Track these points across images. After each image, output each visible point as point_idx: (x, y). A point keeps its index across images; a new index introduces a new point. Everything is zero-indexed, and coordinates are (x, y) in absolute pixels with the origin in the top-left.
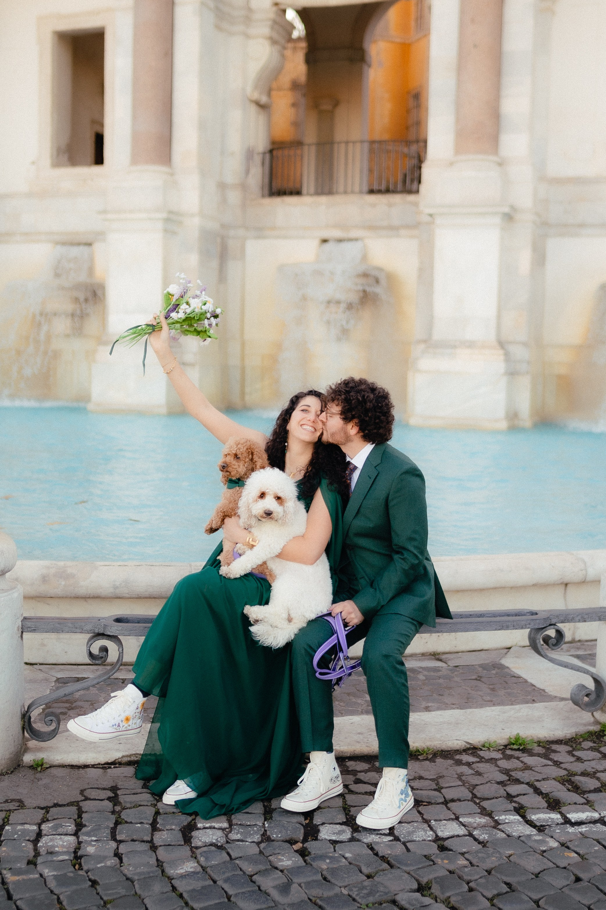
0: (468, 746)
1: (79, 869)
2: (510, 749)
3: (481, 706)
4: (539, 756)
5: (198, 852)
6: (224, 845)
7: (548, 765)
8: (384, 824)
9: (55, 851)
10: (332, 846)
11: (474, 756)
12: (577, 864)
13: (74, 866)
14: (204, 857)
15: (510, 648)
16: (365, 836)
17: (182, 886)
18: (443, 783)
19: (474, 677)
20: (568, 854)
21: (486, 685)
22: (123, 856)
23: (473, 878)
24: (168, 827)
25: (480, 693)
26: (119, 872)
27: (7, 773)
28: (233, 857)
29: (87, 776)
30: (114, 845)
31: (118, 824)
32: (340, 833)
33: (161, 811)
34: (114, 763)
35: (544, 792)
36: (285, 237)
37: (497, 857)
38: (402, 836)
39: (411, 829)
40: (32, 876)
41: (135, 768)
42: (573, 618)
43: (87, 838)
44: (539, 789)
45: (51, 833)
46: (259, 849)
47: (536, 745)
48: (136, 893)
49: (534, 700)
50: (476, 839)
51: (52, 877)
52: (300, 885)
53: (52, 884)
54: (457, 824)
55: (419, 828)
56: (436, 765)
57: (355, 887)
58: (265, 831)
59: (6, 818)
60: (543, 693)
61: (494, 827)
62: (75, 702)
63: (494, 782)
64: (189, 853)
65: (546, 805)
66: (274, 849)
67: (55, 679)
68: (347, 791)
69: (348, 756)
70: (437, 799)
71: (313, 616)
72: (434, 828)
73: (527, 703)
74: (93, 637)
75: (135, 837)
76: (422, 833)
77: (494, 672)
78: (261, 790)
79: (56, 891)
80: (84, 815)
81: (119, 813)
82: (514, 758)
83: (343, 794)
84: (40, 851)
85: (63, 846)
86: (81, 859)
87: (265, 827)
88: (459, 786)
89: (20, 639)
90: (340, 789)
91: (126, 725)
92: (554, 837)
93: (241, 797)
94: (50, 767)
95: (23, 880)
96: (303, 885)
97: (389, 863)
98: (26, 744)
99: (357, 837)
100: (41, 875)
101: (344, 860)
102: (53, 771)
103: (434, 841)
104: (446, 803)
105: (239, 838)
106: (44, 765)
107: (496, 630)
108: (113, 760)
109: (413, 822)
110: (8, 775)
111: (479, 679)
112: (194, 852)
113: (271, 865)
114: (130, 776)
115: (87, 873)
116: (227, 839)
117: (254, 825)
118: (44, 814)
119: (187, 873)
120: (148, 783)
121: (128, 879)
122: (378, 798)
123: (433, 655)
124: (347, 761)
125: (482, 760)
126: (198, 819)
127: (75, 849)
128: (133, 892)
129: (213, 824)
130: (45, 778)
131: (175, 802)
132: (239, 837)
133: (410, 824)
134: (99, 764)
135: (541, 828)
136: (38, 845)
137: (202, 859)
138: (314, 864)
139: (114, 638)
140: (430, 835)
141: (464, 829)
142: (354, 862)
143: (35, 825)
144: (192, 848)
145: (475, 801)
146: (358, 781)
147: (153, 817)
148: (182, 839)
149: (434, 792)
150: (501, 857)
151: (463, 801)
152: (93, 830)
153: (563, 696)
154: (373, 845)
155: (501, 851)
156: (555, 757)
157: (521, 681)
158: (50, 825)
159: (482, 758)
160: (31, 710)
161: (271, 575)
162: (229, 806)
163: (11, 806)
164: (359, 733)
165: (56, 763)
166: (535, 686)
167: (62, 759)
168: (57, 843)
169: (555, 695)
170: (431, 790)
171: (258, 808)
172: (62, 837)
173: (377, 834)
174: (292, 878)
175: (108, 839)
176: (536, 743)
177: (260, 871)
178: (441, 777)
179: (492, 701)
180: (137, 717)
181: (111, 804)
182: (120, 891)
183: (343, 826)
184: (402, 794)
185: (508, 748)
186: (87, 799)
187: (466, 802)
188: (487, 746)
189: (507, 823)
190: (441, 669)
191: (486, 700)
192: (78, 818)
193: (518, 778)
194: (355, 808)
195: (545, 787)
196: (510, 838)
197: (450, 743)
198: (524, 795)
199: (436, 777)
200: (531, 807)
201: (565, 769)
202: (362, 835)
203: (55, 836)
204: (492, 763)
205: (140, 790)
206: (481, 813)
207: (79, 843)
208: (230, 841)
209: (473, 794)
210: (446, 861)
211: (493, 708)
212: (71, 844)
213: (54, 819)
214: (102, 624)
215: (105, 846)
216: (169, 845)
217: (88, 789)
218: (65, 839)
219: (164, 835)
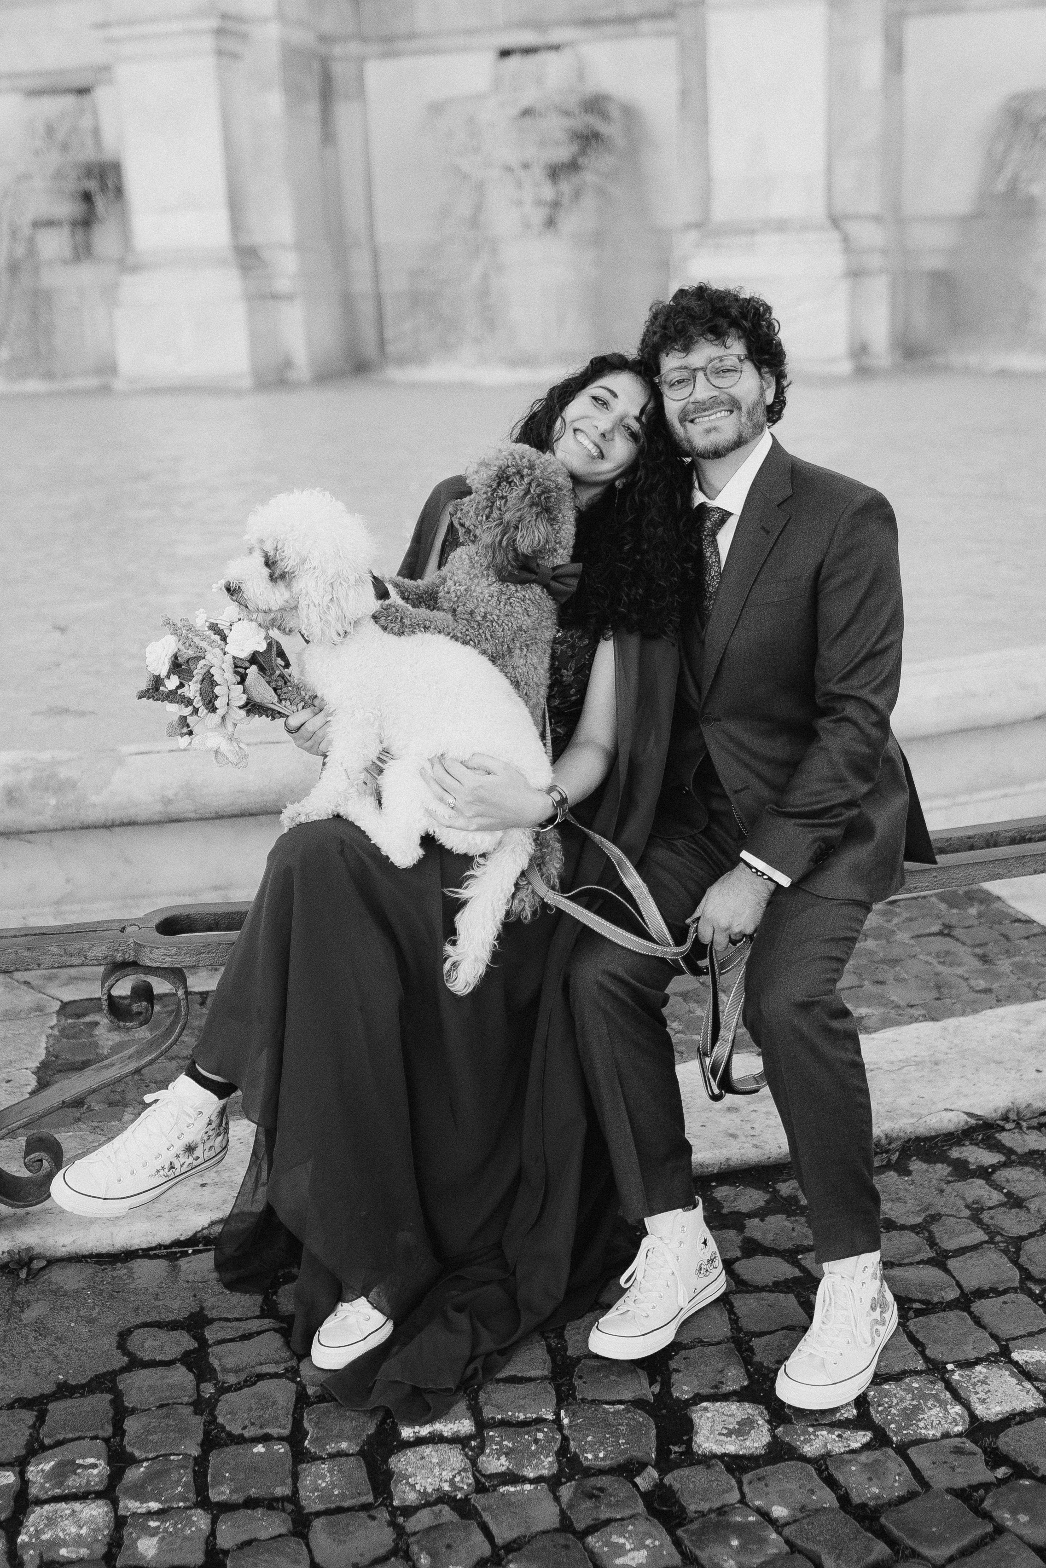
0: (973, 1122)
3: (973, 1008)
5: (410, 1527)
6: (472, 1500)
9: (61, 1560)
10: (733, 1482)
11: (990, 1148)
16: (803, 1434)
18: (944, 1239)
19: (935, 928)
21: (965, 948)
24: (331, 1448)
25: (960, 971)
28: (499, 1543)
29: (132, 1286)
30: (203, 1521)
31: (211, 1448)
32: (744, 1428)
33: (309, 1393)
34: (192, 1241)
38: (893, 1426)
39: (909, 1402)
43: (137, 1504)
45: (50, 1494)
46: (557, 1507)
54: (1012, 1375)
55: (926, 1397)
56: (913, 1181)
58: (565, 1439)
64: (392, 1534)
66: (596, 1506)
67: (57, 1006)
68: (735, 1285)
70: (943, 1293)
72: (962, 1393)
74: (113, 971)
75: (253, 1492)
76: (936, 1411)
77: (973, 911)
80: (128, 1423)
81: (212, 1405)
83: (729, 1295)
84: (26, 1560)
85: (79, 1541)
87: (563, 1427)
88: (982, 1245)
90: (718, 1286)
94: (50, 1264)
99: (788, 1442)
101: (774, 1535)
103: (971, 1436)
104: (965, 1301)
105: (504, 1469)
106: (35, 1260)
108: (190, 1234)
109: (906, 1375)
111: (947, 931)
112: (400, 1528)
116: (478, 1477)
117: (536, 1421)
118: (33, 1426)
124: (715, 1187)
125: (1011, 1158)
127: (110, 1547)
129: (438, 1427)
130: (38, 1300)
132: (503, 1465)
133: (902, 1384)
134: (160, 1246)
136: (19, 1541)
138: (704, 1556)
140: (957, 1417)
141: (1033, 1390)
142: (797, 1541)
143: (12, 1467)
144: (393, 1515)
145: (1030, 1290)
146: (752, 1248)
147: (293, 1416)
148: (367, 1486)
149: (931, 1269)
151: (1005, 1292)
152: (149, 1476)
154: (832, 1469)
157: (1035, 931)
158: (47, 1467)
159: (1009, 1152)
165: (62, 1252)
167: (74, 1241)
168: (63, 1530)
170: (922, 1262)
171: (535, 1359)
172: (77, 1506)
173: (831, 1426)
175: (188, 1504)
178: (934, 1219)
179: (991, 992)
181: (191, 1375)
183: (746, 1404)
186: (135, 1363)
187: (1013, 1296)
188: (1013, 1119)
191: (978, 988)
192: (114, 1435)
197: (934, 1120)
199: (925, 1219)
202: (797, 1433)
203: (59, 1505)
205: (254, 1325)
207: (120, 1522)
208: (484, 1483)
209: (1021, 1268)
210: (1024, 1518)
211: (1000, 1011)
212: (99, 1529)
213: (59, 1444)
214: (131, 941)
215: (183, 1529)
216: (339, 1510)
217: (138, 1327)
218: (83, 1515)
219: (323, 1477)
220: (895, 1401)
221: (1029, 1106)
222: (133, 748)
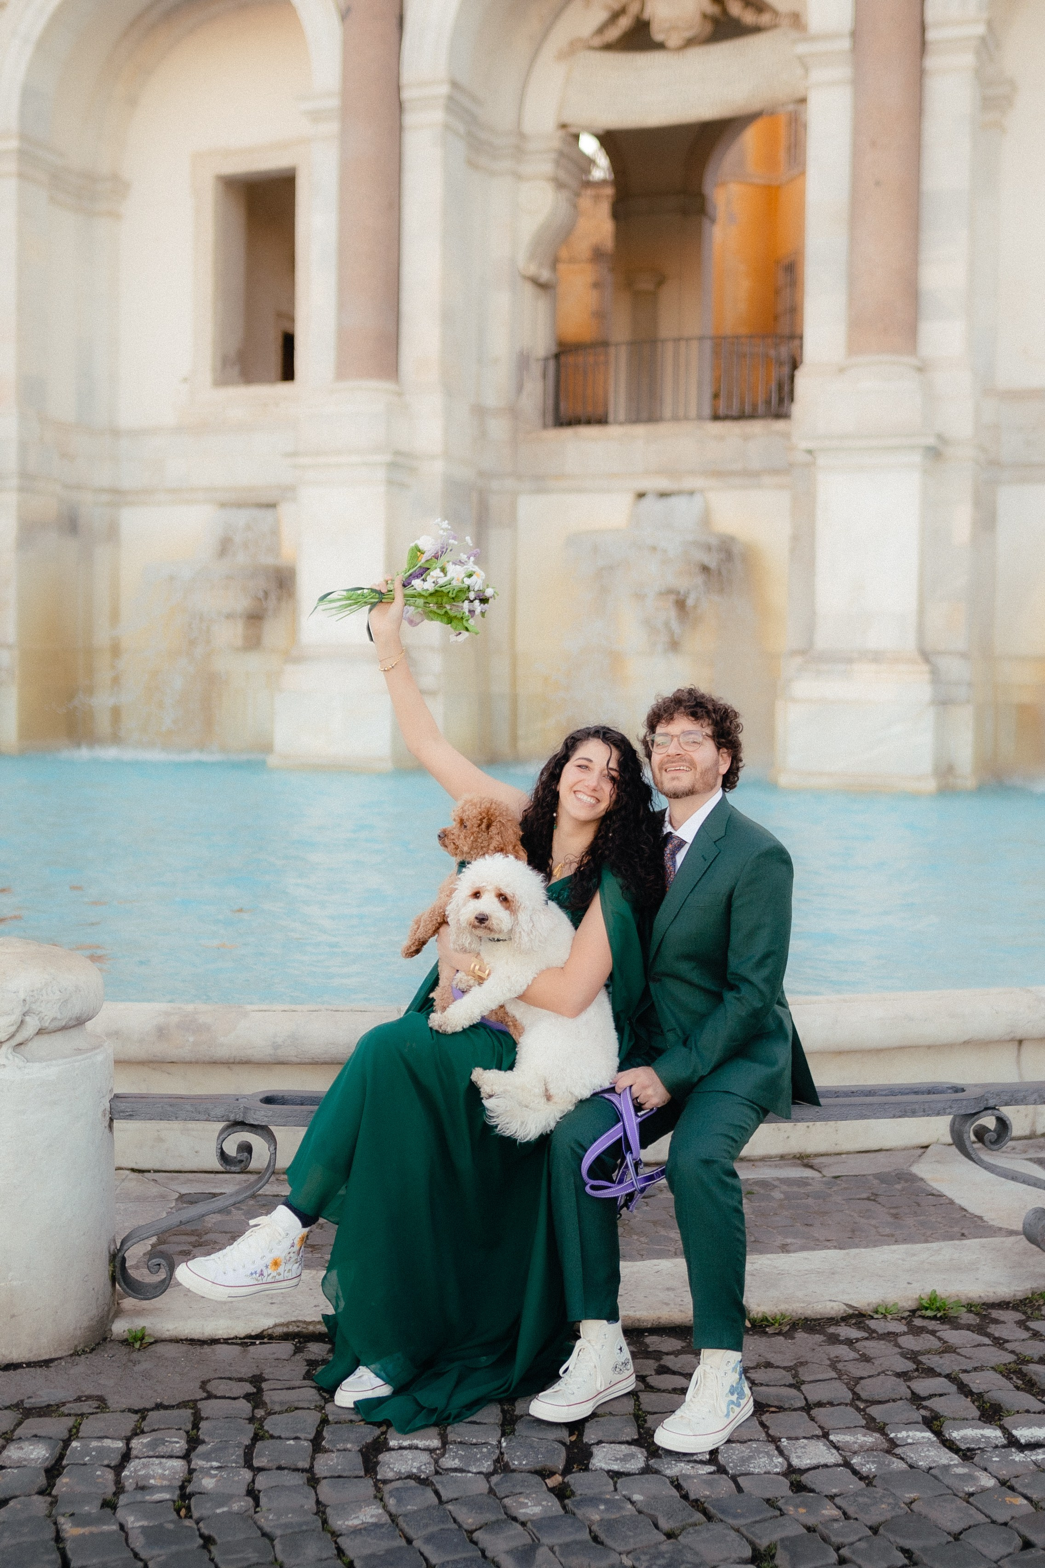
0: (851, 1311)
1: (186, 1517)
2: (920, 1316)
3: (875, 1244)
4: (968, 1330)
5: (387, 1488)
6: (430, 1478)
7: (985, 1345)
8: (701, 1445)
9: (150, 1486)
10: (611, 1482)
11: (859, 1328)
12: (1027, 1516)
13: (178, 1511)
14: (395, 1498)
15: (927, 1147)
16: (668, 1464)
17: (353, 1548)
18: (805, 1374)
19: (865, 1195)
20: (1012, 1500)
21: (884, 1209)
22: (261, 1494)
23: (847, 1540)
24: (340, 1446)
25: (873, 1222)
26: (251, 1521)
27: (83, 1351)
28: (444, 1498)
29: (214, 1358)
30: (247, 1475)
31: (258, 1440)
32: (626, 1458)
33: (330, 1418)
34: (260, 1336)
35: (974, 1390)
36: (579, 490)
37: (889, 1504)
38: (731, 1465)
39: (747, 1453)
40: (105, 1528)
41: (295, 1345)
42: (1025, 1097)
43: (204, 1463)
44: (967, 1385)
45: (146, 1455)
46: (488, 1486)
47: (965, 1310)
48: (276, 1560)
49: (963, 1235)
50: (855, 1472)
51: (140, 1530)
52: (551, 1549)
53: (138, 1542)
54: (825, 1445)
55: (760, 1452)
56: (794, 1343)
57: (645, 1554)
58: (502, 1454)
59: (74, 1427)
60: (979, 1222)
61: (888, 1452)
62: (206, 1234)
63: (890, 1373)
64: (372, 1491)
65: (977, 1413)
66: (514, 1486)
67: (177, 1195)
68: (642, 1386)
69: (649, 1326)
70: (793, 1402)
71: (586, 1094)
72: (786, 1452)
73: (952, 1238)
74: (227, 1127)
75: (283, 1463)
76: (765, 1460)
77: (898, 1187)
78: (497, 1384)
79: (143, 1555)
80: (203, 1425)
81: (262, 1420)
82: (927, 1332)
83: (637, 1392)
84: (126, 1484)
85: (163, 1477)
86: (190, 1499)
87: (501, 1447)
88: (832, 1379)
89: (107, 1130)
90: (629, 1384)
91: (274, 1274)
92: (989, 1469)
93: (464, 1397)
94: (156, 1342)
95: (92, 1534)
96: (556, 1548)
97: (705, 1512)
98: (118, 1304)
99: (655, 1466)
100: (122, 1527)
101: (630, 1506)
102: (160, 1348)
103: (785, 1474)
104: (808, 1408)
105: (456, 1466)
106: (146, 1338)
107: (894, 1117)
108: (259, 1331)
109: (750, 1440)
110: (86, 1356)
111: (873, 1198)
112: (380, 1488)
113: (506, 1514)
114: (284, 1357)
115: (197, 1523)
116: (438, 1468)
117: (484, 1443)
118: (138, 1421)
119: (362, 1526)
120: (313, 1370)
121: (264, 1534)
122: (691, 1400)
123: (798, 1158)
124: (644, 1336)
125: (873, 1334)
126: (392, 1432)
127: (183, 1482)
128: (271, 1558)
129: (415, 1442)
130: (146, 1361)
131: (355, 1403)
132: (456, 1463)
133: (745, 1445)
134: (236, 1338)
135: (968, 1453)
136: (123, 1474)
137: (391, 1502)
138: (579, 1513)
139: (262, 1130)
140: (779, 1464)
141: (837, 1453)
142: (645, 1510)
143: (121, 1439)
144: (376, 1483)
145: (857, 1406)
146: (663, 1370)
147: (317, 1429)
148: (361, 1466)
149: (788, 1389)
150: (896, 1504)
151: (838, 1405)
152: (213, 1450)
153: (1011, 1228)
154: (681, 1482)
155: (898, 1493)
156: (996, 1330)
157: (942, 1202)
158: (145, 1441)
159: (874, 1331)
160: (125, 1248)
161: (515, 1026)
162: (443, 1411)
163: (86, 1408)
164: (668, 1289)
165: (166, 1335)
166: (966, 1210)
167: (176, 1328)
168: (153, 1471)
169: (1000, 1225)
170: (785, 1385)
171: (492, 1414)
172: (164, 1460)
173: (689, 1461)
174: (538, 1535)
175: (238, 1465)
176: (964, 1306)
177: (487, 1524)
178: (802, 1364)
179: (893, 1235)
180: (292, 1260)
181: (249, 1405)
182: (250, 1555)
183: (633, 1447)
184: (732, 1394)
185: (917, 1315)
186: (210, 1396)
187: (842, 1407)
188: (882, 1312)
189: (910, 1444)
190: (811, 1181)
191: (883, 1233)
192: (193, 1429)
193: (932, 1366)
194: (656, 1416)
195: (977, 1382)
196: (914, 1470)
197: (820, 1306)
198: (941, 1395)
199: (795, 1365)
200: (951, 1416)
201: (1012, 1352)
202: (663, 1463)
203: (151, 1459)
204: (890, 1341)
205: (298, 1383)
206: (867, 1427)
207: (191, 1471)
208: (441, 1471)
209: (854, 1393)
210: (802, 1510)
211: (895, 1247)
212: (177, 1473)
213: (154, 1430)
214: (242, 1106)
215: (233, 1477)
216: (339, 1477)
217: (215, 1379)
218: (167, 1465)
219: (332, 1460)
220: (737, 1452)
221: (895, 1304)
222: (256, 1007)
